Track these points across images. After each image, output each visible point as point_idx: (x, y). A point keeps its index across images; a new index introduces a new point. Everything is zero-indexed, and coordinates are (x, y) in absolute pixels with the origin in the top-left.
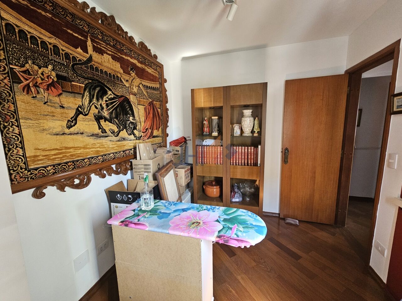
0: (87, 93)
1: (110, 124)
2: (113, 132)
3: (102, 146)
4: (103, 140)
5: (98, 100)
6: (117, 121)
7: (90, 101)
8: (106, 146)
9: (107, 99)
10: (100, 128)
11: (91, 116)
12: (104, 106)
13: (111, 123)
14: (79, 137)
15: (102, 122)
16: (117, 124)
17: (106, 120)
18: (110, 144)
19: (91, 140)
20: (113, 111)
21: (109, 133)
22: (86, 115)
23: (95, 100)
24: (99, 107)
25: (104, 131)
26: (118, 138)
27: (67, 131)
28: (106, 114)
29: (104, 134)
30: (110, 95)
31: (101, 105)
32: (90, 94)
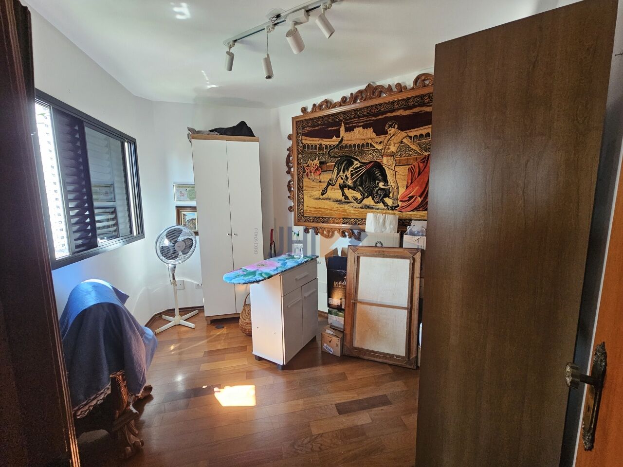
0: (336, 169)
1: (353, 191)
2: (356, 199)
3: (344, 210)
4: (346, 206)
5: (344, 172)
7: (338, 174)
8: (347, 211)
9: (353, 169)
10: (343, 195)
11: (337, 186)
12: (349, 176)
13: (355, 190)
14: (328, 202)
16: (360, 190)
17: (349, 187)
18: (352, 211)
19: (336, 205)
21: (351, 199)
22: (334, 185)
23: (341, 173)
24: (344, 177)
25: (346, 198)
27: (321, 197)
28: (350, 183)
29: (346, 200)
30: (356, 164)
31: (346, 176)
32: (338, 169)
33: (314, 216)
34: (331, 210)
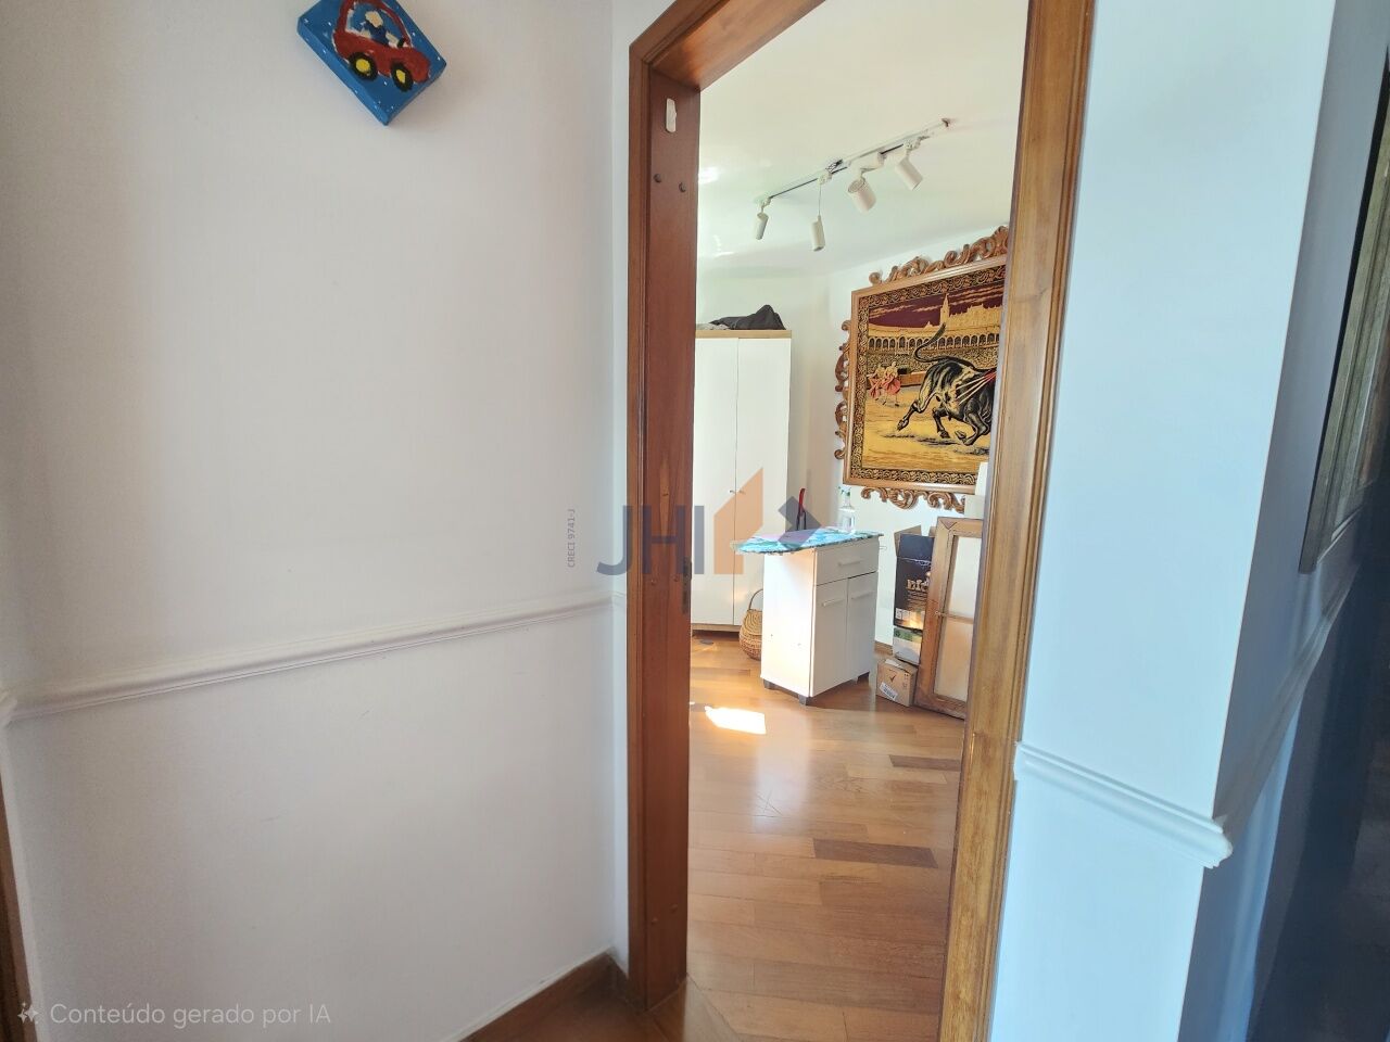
0: (928, 382)
1: (958, 423)
2: (963, 437)
3: (938, 458)
4: (943, 450)
5: (943, 386)
6: (974, 418)
7: (931, 392)
8: (945, 459)
9: (960, 383)
10: (939, 430)
12: (952, 395)
13: (962, 420)
14: (908, 441)
15: (944, 421)
16: (973, 422)
17: (951, 416)
18: (955, 458)
19: (923, 448)
20: (968, 400)
22: (921, 412)
23: (938, 389)
24: (942, 397)
25: (945, 434)
26: (972, 448)
28: (953, 407)
29: (945, 439)
30: (968, 372)
32: (932, 381)
33: (882, 467)
34: (914, 456)
